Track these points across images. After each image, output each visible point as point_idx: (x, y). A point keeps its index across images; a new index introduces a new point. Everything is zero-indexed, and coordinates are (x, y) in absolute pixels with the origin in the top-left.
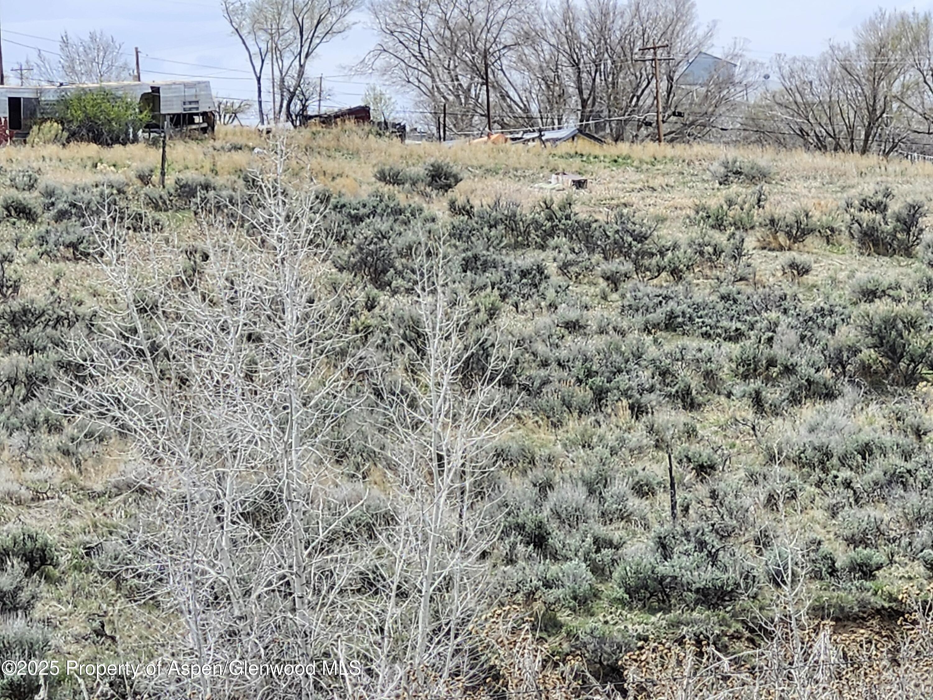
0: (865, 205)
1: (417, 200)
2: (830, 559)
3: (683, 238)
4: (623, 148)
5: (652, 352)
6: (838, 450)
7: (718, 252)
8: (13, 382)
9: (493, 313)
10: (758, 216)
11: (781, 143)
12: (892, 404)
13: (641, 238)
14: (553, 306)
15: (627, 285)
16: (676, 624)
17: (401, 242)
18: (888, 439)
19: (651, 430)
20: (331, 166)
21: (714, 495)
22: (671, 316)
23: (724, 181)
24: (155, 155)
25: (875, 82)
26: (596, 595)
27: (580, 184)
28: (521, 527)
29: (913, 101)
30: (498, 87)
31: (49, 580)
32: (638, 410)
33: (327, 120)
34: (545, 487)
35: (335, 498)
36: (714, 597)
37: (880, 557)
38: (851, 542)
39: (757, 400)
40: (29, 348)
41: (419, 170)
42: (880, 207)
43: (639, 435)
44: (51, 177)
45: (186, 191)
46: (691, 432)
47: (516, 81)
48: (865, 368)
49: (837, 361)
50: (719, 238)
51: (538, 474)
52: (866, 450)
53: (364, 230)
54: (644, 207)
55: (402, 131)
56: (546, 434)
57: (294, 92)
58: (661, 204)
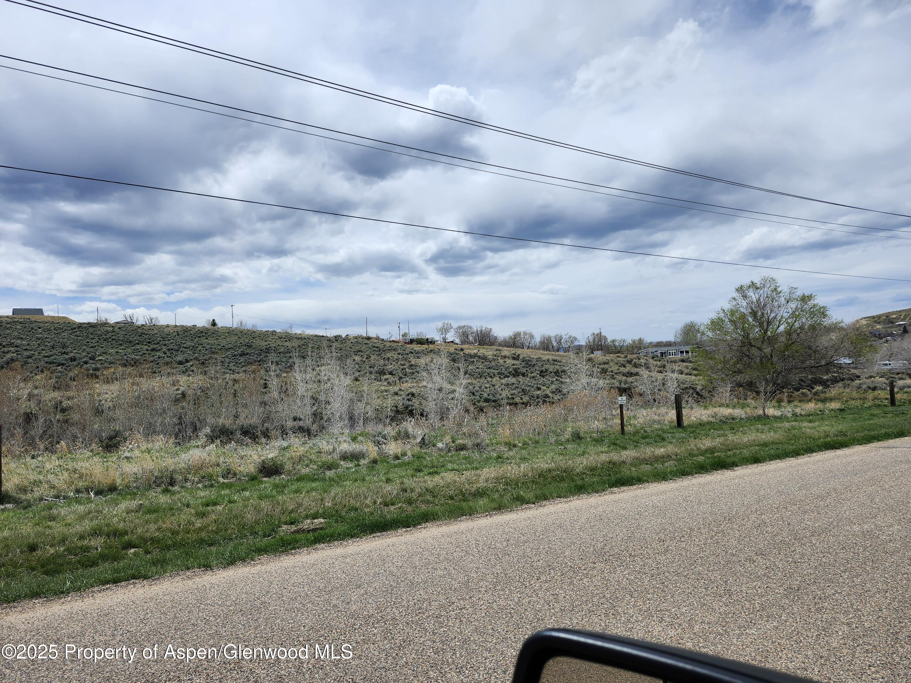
0: (513, 354)
1: (459, 352)
4: (484, 346)
5: (487, 371)
6: (510, 384)
10: (500, 355)
11: (503, 346)
13: (486, 357)
14: (475, 366)
15: (484, 363)
17: (457, 357)
18: (516, 382)
19: (487, 381)
20: (449, 348)
21: (494, 389)
22: (490, 367)
23: (496, 351)
24: (427, 346)
25: (514, 339)
26: (480, 401)
27: (479, 351)
28: (471, 392)
29: (519, 342)
30: (469, 339)
31: (414, 397)
32: (485, 378)
33: (448, 342)
34: (474, 387)
35: (449, 388)
36: (494, 401)
37: (515, 397)
38: (511, 395)
39: (500, 377)
40: (412, 369)
41: (459, 349)
42: (515, 354)
43: (485, 381)
44: (415, 349)
45: (431, 351)
46: (492, 381)
47: (471, 338)
48: (513, 374)
49: (509, 373)
50: (495, 358)
51: (473, 386)
52: (513, 384)
53: (453, 356)
54: (487, 354)
55: (457, 344)
56: (474, 381)
57: (444, 339)
58: (488, 353)
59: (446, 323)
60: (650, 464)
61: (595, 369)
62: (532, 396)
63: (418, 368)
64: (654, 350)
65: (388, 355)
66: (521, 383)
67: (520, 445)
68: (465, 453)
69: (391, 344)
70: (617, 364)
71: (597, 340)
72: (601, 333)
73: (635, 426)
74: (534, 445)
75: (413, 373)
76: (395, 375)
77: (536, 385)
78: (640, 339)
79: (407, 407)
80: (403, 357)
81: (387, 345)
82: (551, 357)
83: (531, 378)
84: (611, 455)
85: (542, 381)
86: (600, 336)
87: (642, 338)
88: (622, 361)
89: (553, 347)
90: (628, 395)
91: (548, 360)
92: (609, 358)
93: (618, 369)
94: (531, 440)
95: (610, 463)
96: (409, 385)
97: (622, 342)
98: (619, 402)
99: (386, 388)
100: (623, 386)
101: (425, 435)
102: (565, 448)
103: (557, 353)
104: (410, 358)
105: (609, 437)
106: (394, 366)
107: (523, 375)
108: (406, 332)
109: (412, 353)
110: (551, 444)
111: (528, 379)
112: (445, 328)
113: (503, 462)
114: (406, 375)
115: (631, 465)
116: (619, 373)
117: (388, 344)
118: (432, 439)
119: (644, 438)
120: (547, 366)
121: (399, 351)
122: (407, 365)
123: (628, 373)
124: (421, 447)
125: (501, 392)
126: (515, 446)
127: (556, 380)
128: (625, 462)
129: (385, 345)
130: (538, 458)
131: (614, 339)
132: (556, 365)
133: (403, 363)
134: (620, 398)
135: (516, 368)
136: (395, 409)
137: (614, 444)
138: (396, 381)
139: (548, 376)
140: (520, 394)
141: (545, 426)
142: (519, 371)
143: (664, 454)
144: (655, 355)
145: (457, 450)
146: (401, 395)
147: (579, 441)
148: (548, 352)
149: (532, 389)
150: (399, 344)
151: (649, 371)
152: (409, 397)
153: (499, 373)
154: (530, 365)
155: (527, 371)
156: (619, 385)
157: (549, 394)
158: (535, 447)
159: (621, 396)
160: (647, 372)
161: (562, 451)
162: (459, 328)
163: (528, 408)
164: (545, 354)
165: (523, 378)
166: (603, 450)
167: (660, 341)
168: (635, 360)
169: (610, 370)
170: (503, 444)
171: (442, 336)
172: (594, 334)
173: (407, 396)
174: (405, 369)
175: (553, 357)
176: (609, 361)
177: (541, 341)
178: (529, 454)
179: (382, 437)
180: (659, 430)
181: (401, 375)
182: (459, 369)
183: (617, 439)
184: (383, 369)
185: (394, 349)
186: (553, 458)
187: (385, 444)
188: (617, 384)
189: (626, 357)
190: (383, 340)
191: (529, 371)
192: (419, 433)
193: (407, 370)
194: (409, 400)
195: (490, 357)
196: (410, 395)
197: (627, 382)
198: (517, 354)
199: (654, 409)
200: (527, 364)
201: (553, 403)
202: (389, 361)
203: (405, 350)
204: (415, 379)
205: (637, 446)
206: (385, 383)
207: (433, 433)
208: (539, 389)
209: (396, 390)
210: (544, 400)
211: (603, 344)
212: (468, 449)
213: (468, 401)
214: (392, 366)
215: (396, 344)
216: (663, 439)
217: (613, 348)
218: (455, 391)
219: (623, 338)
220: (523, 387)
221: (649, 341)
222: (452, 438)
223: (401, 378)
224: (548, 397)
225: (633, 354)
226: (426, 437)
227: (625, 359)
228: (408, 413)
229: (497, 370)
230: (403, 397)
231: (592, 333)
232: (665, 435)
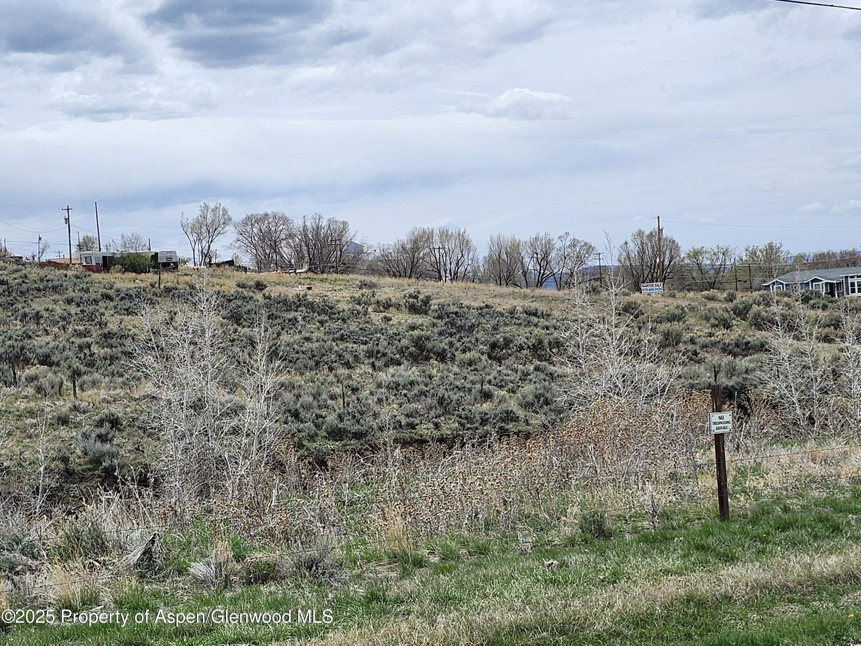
0: (411, 296)
1: (251, 294)
2: (399, 422)
3: (346, 308)
4: (325, 276)
5: (336, 348)
6: (402, 384)
7: (358, 313)
8: (105, 359)
9: (279, 334)
10: (373, 300)
11: (381, 274)
12: (421, 367)
13: (331, 308)
14: (300, 332)
15: (327, 324)
16: (345, 445)
17: (246, 309)
18: (419, 379)
19: (336, 376)
20: (221, 281)
21: (358, 399)
22: (342, 335)
23: (361, 288)
24: (156, 277)
25: (414, 252)
26: (317, 435)
27: (309, 289)
28: (289, 411)
29: (428, 259)
30: (280, 254)
31: (119, 430)
32: (331, 369)
33: (218, 265)
34: (298, 396)
35: (223, 400)
36: (358, 435)
37: (417, 421)
38: (407, 416)
39: (373, 366)
40: (111, 346)
41: (252, 283)
42: (416, 297)
43: (331, 378)
44: (118, 285)
45: (168, 290)
46: (350, 377)
47: (286, 251)
48: (411, 354)
49: (401, 352)
50: (359, 308)
51: (296, 391)
52: (412, 383)
53: (233, 305)
54: (332, 297)
55: (245, 269)
56: (298, 378)
57: (206, 255)
58: (338, 296)
59: (212, 206)
60: (801, 602)
61: (646, 336)
62: (467, 418)
63: (128, 342)
64: (808, 276)
65: (38, 306)
66: (436, 380)
67: (435, 559)
68: (273, 588)
69: (42, 272)
70: (707, 319)
71: (649, 251)
72: (660, 231)
73: (758, 495)
74: (474, 559)
75: (113, 359)
76: (58, 364)
77: (478, 386)
78: (771, 246)
79: (97, 461)
80: (82, 311)
81: (33, 276)
82: (519, 304)
83: (462, 365)
84: (693, 577)
85: (494, 373)
86: (660, 239)
87: (776, 243)
88: (721, 312)
89: (525, 273)
90: (740, 406)
91: (512, 312)
92: (684, 303)
93: (711, 335)
94: (464, 544)
95: (688, 601)
96: (103, 394)
97: (721, 256)
98: (714, 427)
99: (32, 404)
100: (724, 381)
101: (153, 541)
102: (563, 565)
103: (538, 292)
104: (103, 314)
105: (686, 528)
106: (56, 337)
107: (442, 357)
108: (90, 235)
109: (109, 297)
110: (523, 553)
111: (456, 369)
112: (209, 221)
113: (385, 612)
114: (91, 364)
115: (748, 604)
116: (714, 344)
117: (34, 273)
118: (176, 551)
119: (784, 527)
120: (509, 330)
121: (71, 294)
122: (96, 332)
123: (737, 345)
124: (142, 576)
125: (377, 408)
126: (419, 563)
127: (537, 369)
128: (731, 598)
129: (26, 277)
130: (486, 596)
131: (698, 247)
132: (536, 325)
133: (81, 328)
134: (715, 417)
135: (420, 338)
136: (62, 466)
137: (701, 548)
138: (61, 384)
139: (512, 358)
140: (432, 413)
141: (505, 502)
142: (429, 345)
143: (838, 571)
144: (812, 293)
145: (249, 583)
146: (78, 425)
147: (602, 542)
148: (511, 289)
149: (469, 398)
150: (69, 273)
151: (797, 338)
152: (103, 431)
153: (370, 354)
154: (460, 328)
155: (451, 344)
156: (712, 380)
157: (515, 410)
158: (476, 565)
159: (719, 410)
160: (790, 341)
161: (554, 574)
162: (250, 220)
163: (457, 452)
164: (502, 296)
165: (442, 366)
166: (668, 565)
167: (824, 249)
168: (755, 308)
169: (686, 336)
170: (386, 560)
171: (198, 247)
172: (640, 233)
173: (97, 426)
174: (89, 346)
175: (527, 304)
176: (684, 312)
177: (490, 256)
178: (460, 585)
179: (23, 552)
180: (825, 503)
181: (76, 364)
182: (252, 343)
183: (709, 534)
184: (22, 348)
185: (54, 288)
186: (528, 594)
187: (32, 571)
188: (707, 377)
189: (731, 299)
190: (18, 260)
191: (458, 345)
192: (136, 534)
193: (95, 349)
194: (103, 438)
195: (341, 306)
196: (107, 425)
197: (734, 370)
198: (421, 297)
199: (811, 444)
200: (453, 324)
201: (528, 436)
202: (38, 324)
203: (87, 291)
204: (121, 375)
205: (763, 552)
206: (30, 391)
207: (176, 535)
208: (487, 396)
209: (64, 410)
210: (501, 428)
211: (666, 262)
212: (283, 578)
213: (283, 436)
214: (49, 338)
215: (58, 272)
216: (836, 529)
217: (695, 274)
218: (243, 408)
219: (723, 245)
220: (441, 391)
221: (795, 253)
222: (236, 545)
223: (76, 374)
224: (512, 420)
225: (751, 289)
226: (156, 548)
227: (729, 306)
228: (99, 476)
229: (365, 343)
230: (84, 430)
231: (635, 230)
232: (839, 518)
